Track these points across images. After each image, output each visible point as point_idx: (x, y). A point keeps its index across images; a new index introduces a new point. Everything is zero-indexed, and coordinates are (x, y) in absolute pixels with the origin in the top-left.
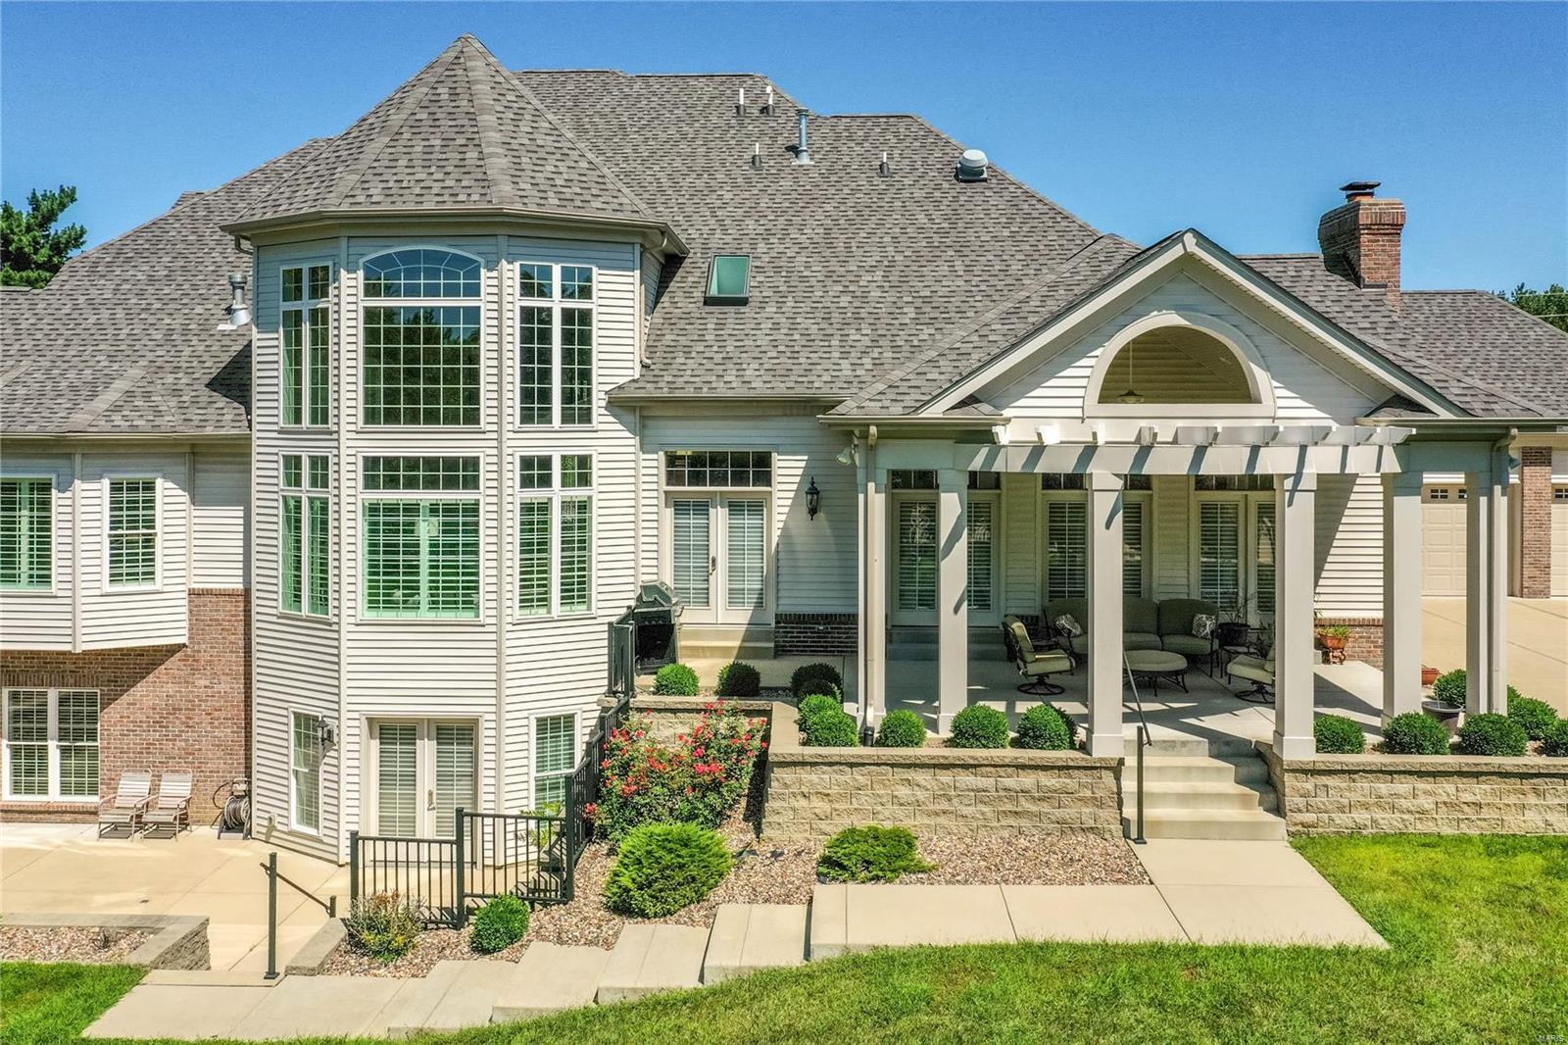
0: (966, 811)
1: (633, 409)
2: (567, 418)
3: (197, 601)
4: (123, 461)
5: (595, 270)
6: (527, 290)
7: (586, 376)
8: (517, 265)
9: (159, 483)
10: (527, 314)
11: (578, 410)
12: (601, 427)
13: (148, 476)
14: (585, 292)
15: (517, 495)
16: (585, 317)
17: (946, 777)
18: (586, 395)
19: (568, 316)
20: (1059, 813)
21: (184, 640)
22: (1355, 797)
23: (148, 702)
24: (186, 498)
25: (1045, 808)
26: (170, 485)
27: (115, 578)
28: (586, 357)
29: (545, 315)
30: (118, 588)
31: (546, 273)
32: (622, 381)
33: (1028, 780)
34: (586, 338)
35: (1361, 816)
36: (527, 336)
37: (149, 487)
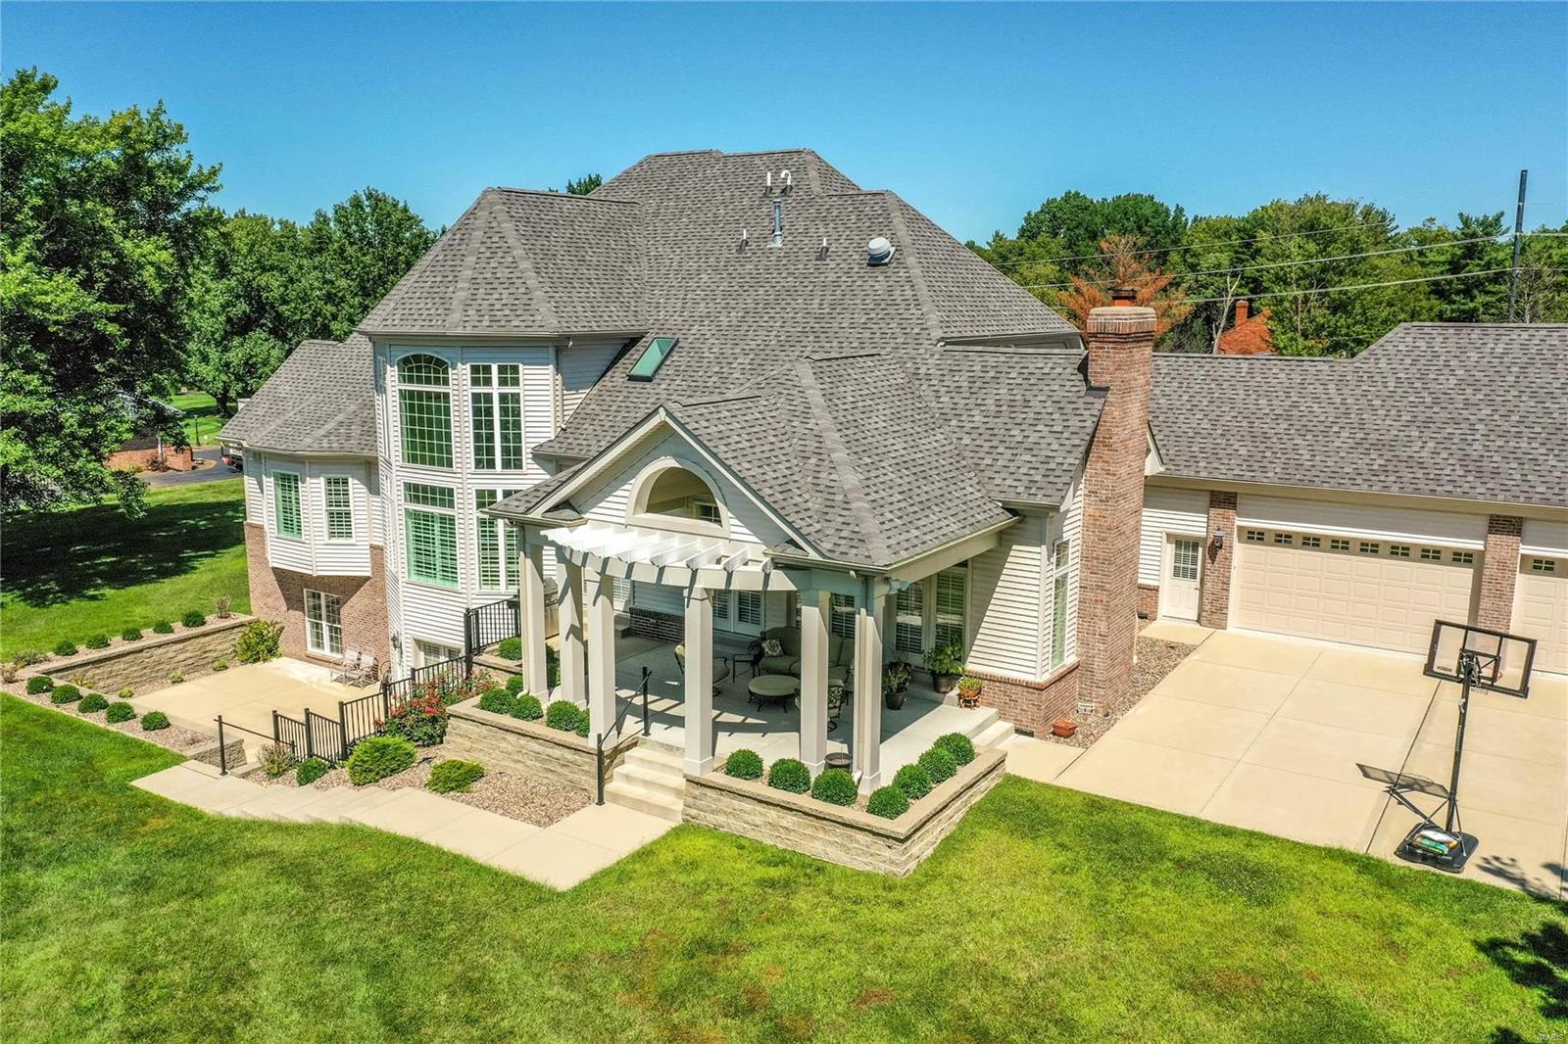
0: (529, 763)
1: (551, 461)
2: (506, 464)
3: (375, 551)
4: (329, 467)
5: (521, 366)
6: (475, 382)
7: (518, 437)
8: (468, 366)
9: (350, 480)
10: (476, 397)
11: (513, 460)
12: (530, 471)
13: (344, 476)
14: (516, 382)
15: (475, 514)
16: (516, 398)
17: (523, 741)
18: (518, 451)
19: (503, 398)
20: (571, 776)
21: (369, 574)
22: (721, 806)
23: (358, 607)
24: (365, 490)
25: (564, 771)
26: (356, 481)
27: (332, 534)
28: (517, 425)
29: (488, 398)
30: (334, 541)
31: (487, 370)
32: (542, 441)
33: (557, 752)
34: (517, 413)
35: (721, 819)
36: (477, 412)
37: (345, 482)
